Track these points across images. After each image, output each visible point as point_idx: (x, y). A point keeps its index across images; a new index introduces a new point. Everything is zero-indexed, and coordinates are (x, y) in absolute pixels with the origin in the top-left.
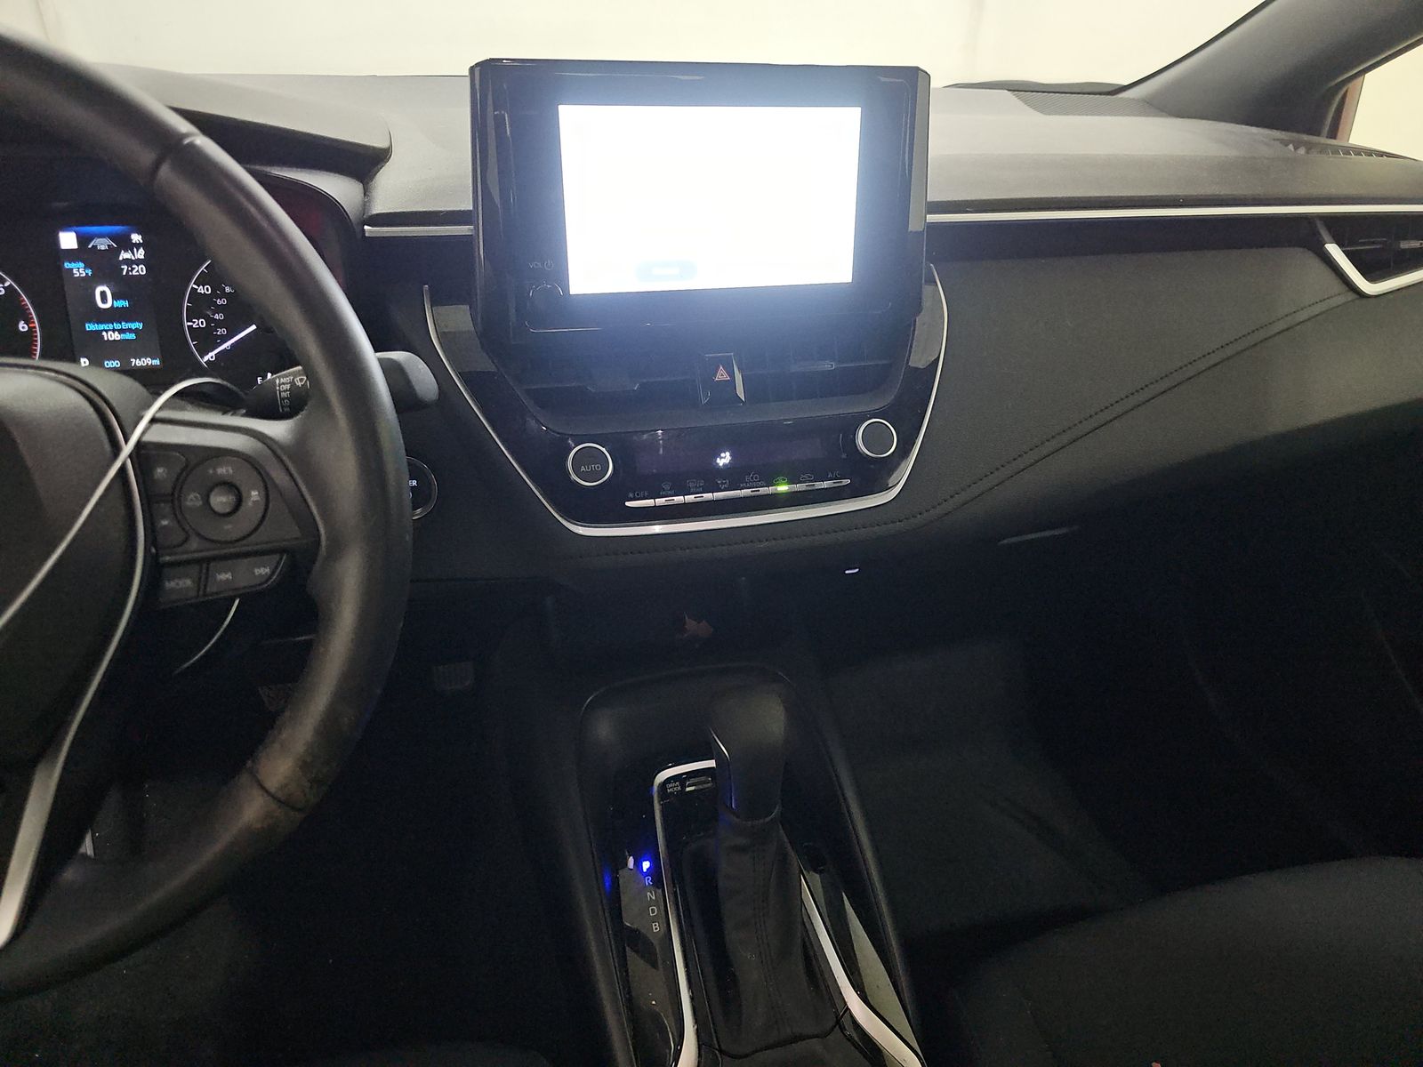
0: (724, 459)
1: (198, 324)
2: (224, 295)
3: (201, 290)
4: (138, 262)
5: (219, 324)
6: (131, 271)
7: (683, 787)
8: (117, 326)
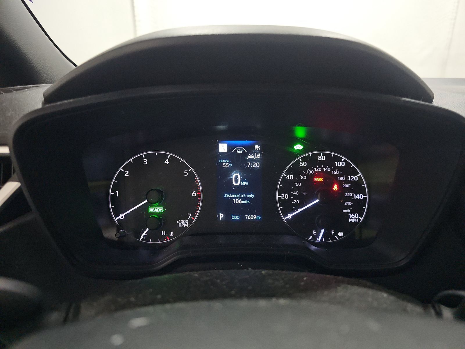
1: (284, 197)
2: (300, 180)
3: (288, 177)
4: (256, 160)
5: (296, 197)
6: (252, 165)
8: (241, 196)
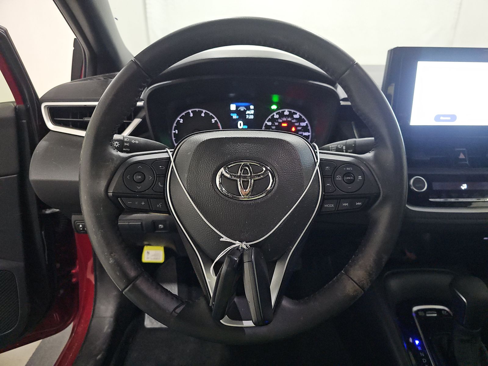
0: (464, 187)
3: (268, 124)
4: (251, 114)
6: (249, 117)
7: (425, 314)
